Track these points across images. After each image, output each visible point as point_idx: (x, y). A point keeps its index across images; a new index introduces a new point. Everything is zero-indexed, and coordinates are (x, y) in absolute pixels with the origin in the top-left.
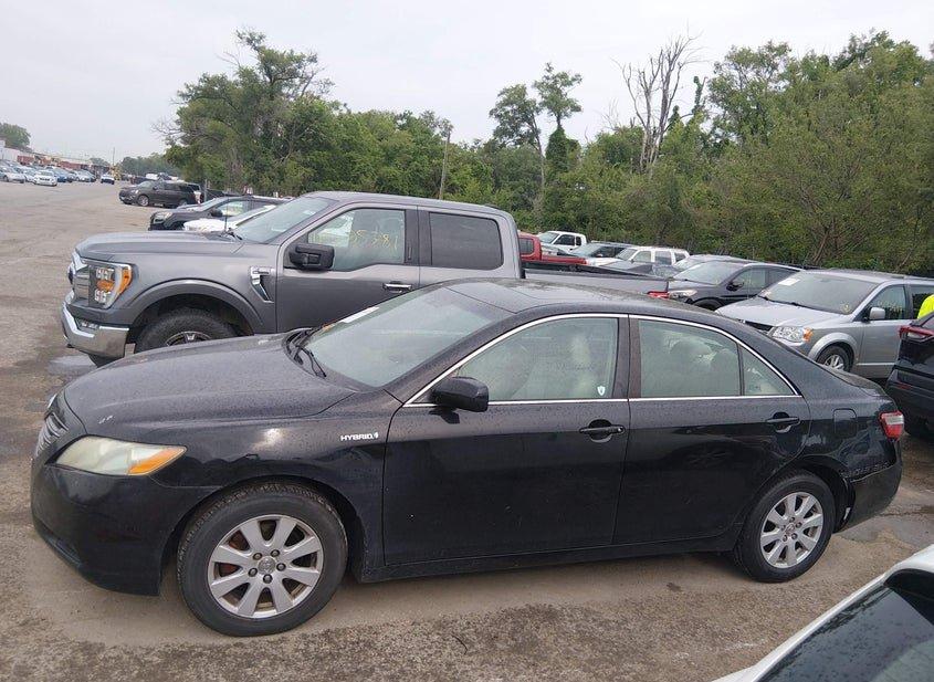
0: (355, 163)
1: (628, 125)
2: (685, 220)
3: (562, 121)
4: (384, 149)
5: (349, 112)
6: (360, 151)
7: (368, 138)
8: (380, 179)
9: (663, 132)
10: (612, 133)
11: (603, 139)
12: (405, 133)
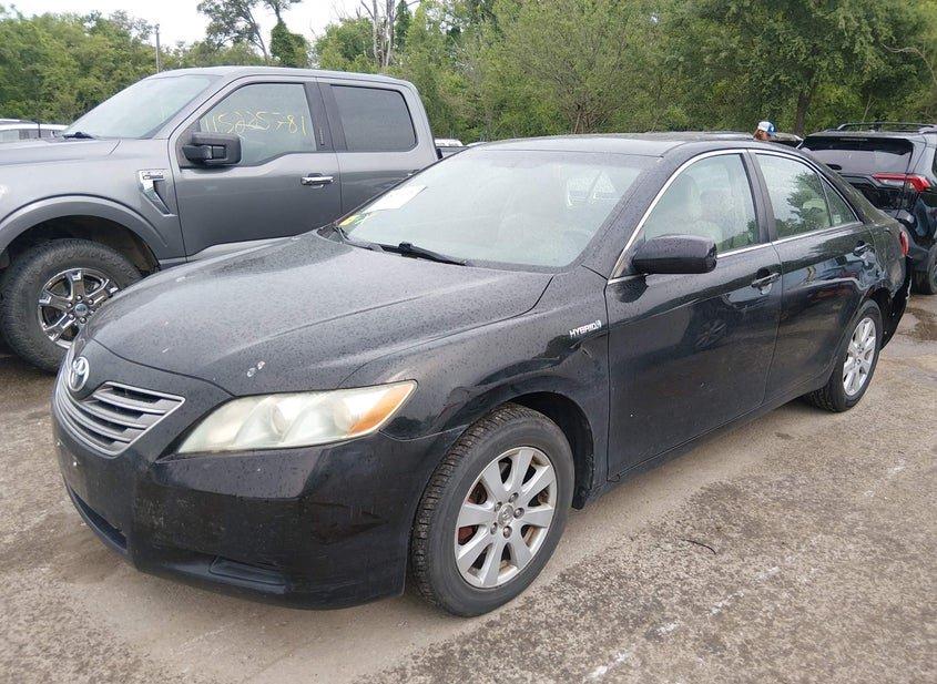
0: (43, 78)
1: (355, 17)
2: (443, 111)
3: (281, 14)
4: (77, 57)
5: (21, 16)
6: (46, 62)
7: (51, 46)
8: (80, 94)
9: (392, 21)
10: (340, 25)
11: (331, 31)
12: (99, 37)
